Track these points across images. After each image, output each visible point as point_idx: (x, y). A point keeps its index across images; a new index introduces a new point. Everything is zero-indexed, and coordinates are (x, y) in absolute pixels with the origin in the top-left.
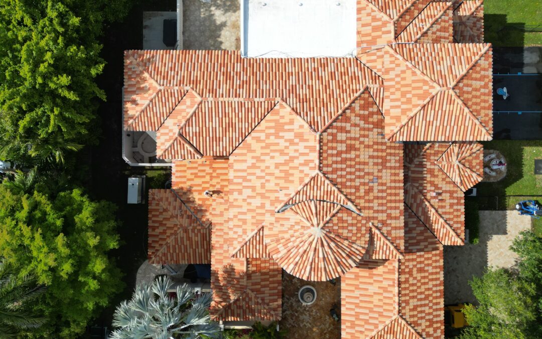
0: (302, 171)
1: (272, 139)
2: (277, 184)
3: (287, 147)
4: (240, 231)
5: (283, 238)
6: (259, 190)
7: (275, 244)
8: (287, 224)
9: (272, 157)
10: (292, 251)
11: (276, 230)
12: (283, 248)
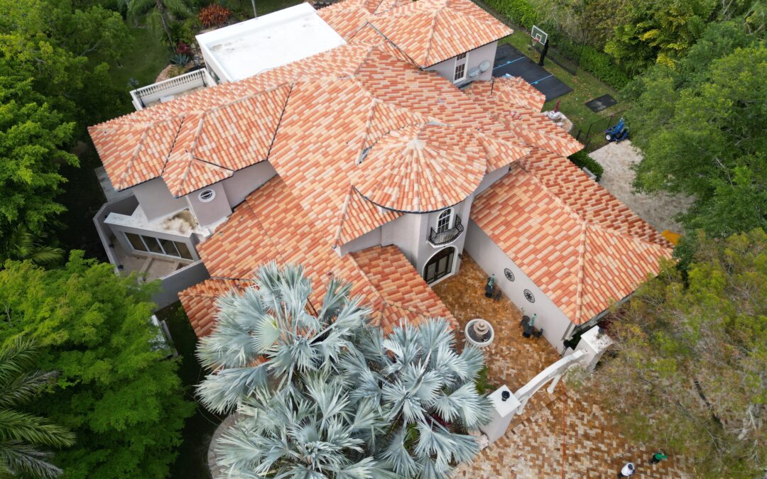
0: (359, 112)
1: (307, 112)
2: (340, 142)
3: (328, 108)
4: (329, 213)
5: (384, 179)
6: (323, 161)
7: (380, 192)
8: (379, 164)
9: (319, 125)
10: (403, 183)
11: (370, 180)
12: (392, 189)
